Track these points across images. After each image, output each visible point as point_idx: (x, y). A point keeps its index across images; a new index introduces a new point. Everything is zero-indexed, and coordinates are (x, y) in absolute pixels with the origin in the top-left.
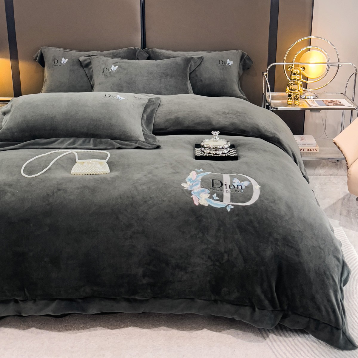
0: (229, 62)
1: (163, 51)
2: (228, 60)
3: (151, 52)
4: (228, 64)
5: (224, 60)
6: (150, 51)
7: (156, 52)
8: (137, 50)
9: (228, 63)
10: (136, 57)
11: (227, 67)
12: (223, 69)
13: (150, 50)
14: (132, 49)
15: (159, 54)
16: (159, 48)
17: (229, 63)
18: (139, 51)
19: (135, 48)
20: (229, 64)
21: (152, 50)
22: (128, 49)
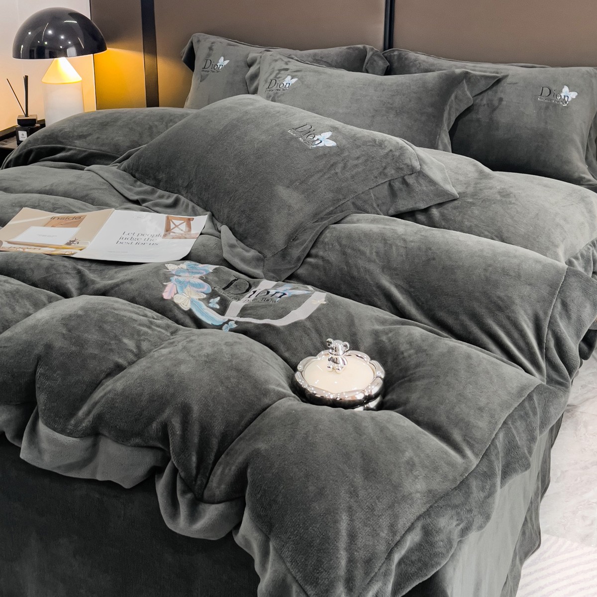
0: (568, 94)
1: (422, 57)
2: (566, 89)
3: (396, 58)
4: (563, 97)
5: (553, 88)
6: (394, 55)
7: (406, 59)
8: (368, 50)
9: (562, 95)
10: (364, 66)
11: (559, 105)
12: (547, 108)
13: (396, 53)
14: (358, 49)
15: (412, 63)
16: (415, 50)
17: (565, 96)
18: (371, 53)
19: (364, 47)
20: (566, 99)
21: (400, 55)
22: (349, 48)
